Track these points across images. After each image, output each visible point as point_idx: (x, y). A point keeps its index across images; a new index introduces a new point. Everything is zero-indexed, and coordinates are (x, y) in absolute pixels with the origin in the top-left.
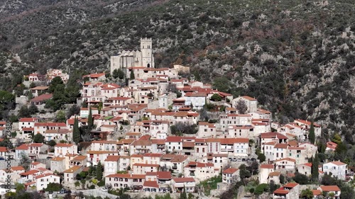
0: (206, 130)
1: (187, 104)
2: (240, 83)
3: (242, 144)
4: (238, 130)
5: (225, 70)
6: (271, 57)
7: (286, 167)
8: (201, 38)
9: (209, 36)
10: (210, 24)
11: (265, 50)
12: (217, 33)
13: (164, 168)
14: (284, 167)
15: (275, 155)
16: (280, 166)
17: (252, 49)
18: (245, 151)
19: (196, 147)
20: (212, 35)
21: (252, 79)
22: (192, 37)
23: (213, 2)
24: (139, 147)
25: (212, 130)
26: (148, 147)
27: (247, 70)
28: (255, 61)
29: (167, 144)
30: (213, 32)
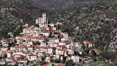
0: (43, 44)
1: (44, 35)
2: (95, 29)
3: (51, 49)
4: (53, 44)
5: (92, 24)
6: (109, 20)
7: (57, 57)
8: (94, 13)
9: (96, 12)
10: (99, 8)
11: (107, 17)
12: (100, 11)
13: (23, 56)
14: (56, 57)
15: (58, 53)
16: (55, 57)
17: (103, 17)
18: (51, 51)
19: (36, 49)
20: (98, 12)
21: (100, 27)
22: (91, 13)
23: (106, 1)
24: (21, 49)
25: (45, 44)
26: (23, 49)
27: (99, 24)
28: (102, 21)
29: (28, 48)
30: (98, 11)
